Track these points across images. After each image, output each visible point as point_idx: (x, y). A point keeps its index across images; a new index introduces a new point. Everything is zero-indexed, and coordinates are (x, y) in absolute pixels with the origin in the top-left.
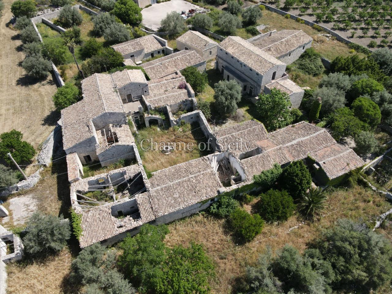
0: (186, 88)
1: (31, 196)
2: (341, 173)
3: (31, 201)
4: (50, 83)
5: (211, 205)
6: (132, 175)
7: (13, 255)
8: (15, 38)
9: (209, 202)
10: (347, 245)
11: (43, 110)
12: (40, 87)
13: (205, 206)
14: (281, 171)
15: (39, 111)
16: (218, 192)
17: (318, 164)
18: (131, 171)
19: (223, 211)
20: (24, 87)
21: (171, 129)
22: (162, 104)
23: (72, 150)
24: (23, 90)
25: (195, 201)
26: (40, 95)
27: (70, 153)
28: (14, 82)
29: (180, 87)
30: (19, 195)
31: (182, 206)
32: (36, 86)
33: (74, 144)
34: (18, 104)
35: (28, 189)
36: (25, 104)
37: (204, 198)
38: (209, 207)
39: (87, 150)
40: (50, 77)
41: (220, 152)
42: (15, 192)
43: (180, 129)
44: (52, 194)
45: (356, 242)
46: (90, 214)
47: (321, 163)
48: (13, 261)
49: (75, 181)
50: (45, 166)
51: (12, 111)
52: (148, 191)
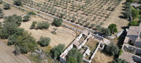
1: (110, 41)
3: (109, 42)
4: (128, 20)
7: (101, 48)
8: (123, 7)
11: (122, 25)
15: (121, 25)
24: (119, 19)
26: (123, 21)
27: (127, 37)
28: (118, 16)
30: (107, 39)
32: (123, 19)
33: (130, 35)
34: (116, 21)
35: (110, 39)
36: (118, 22)
39: (133, 39)
40: (128, 19)
46: (126, 53)
48: (100, 49)
49: (126, 43)
50: (117, 36)
51: (114, 21)
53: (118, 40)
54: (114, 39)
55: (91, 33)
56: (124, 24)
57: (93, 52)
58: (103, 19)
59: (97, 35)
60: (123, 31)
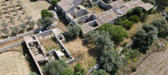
1: (57, 28)
2: (149, 9)
5: (116, 21)
6: (90, 16)
9: (115, 21)
10: (158, 22)
12: (39, 2)
13: (114, 22)
14: (133, 10)
16: (118, 16)
17: (142, 7)
18: (89, 15)
19: (120, 23)
20: (33, 2)
21: (92, 7)
23: (68, 12)
25: (112, 19)
26: (41, 4)
27: (67, 13)
28: (29, 1)
31: (109, 21)
33: (68, 9)
34: (35, 7)
36: (37, 6)
37: (114, 19)
38: (115, 22)
39: (72, 12)
41: (113, 8)
42: (51, 27)
43: (95, 7)
44: (64, 27)
45: (160, 21)
47: (143, 7)
48: (64, 41)
49: (73, 19)
50: (57, 20)
51: (34, 9)
52: (98, 18)
53: (62, 22)
54: (58, 24)
55: (35, 36)
56: (45, 5)
57: (63, 50)
58: (21, 13)
59: (41, 32)
60: (55, 12)
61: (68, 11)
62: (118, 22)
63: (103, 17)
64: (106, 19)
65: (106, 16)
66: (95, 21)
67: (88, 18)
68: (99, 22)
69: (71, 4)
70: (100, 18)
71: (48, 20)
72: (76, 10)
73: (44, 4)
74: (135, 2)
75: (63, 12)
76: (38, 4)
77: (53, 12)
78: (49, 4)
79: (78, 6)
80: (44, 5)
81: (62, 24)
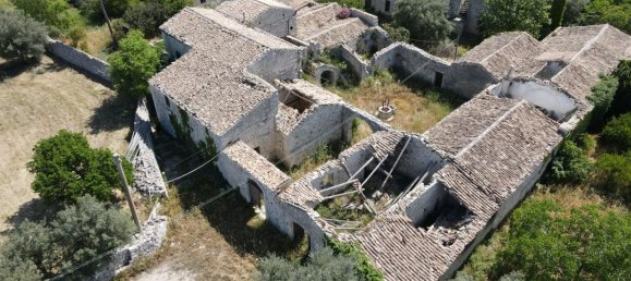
0: (352, 16)
4: (51, 68)
6: (391, 149)
12: (33, 77)
14: (616, 81)
16: (560, 132)
18: (379, 144)
19: (577, 168)
21: (364, 83)
22: (331, 43)
23: (233, 136)
26: (45, 89)
27: (230, 144)
29: (341, 17)
31: (526, 171)
32: (24, 77)
33: (236, 119)
35: (152, 253)
36: (19, 109)
37: (550, 150)
39: (261, 131)
40: (46, 60)
41: (495, 82)
42: (123, 269)
43: (378, 82)
44: (218, 248)
46: (374, 235)
49: (284, 187)
50: (163, 196)
52: (452, 161)
53: (197, 211)
54: (173, 227)
56: (73, 100)
60: (137, 138)
61: (239, 126)
62: (566, 167)
63: (479, 149)
64: (504, 162)
65: (490, 136)
66: (441, 185)
67: (376, 161)
68: (471, 189)
69: (246, 82)
70: (466, 157)
71: (92, 223)
72: (286, 118)
73: (63, 93)
74: (595, 39)
75: (198, 137)
76: (24, 91)
77: (128, 139)
78: (99, 87)
79: (289, 87)
80: (62, 98)
81: (204, 223)
